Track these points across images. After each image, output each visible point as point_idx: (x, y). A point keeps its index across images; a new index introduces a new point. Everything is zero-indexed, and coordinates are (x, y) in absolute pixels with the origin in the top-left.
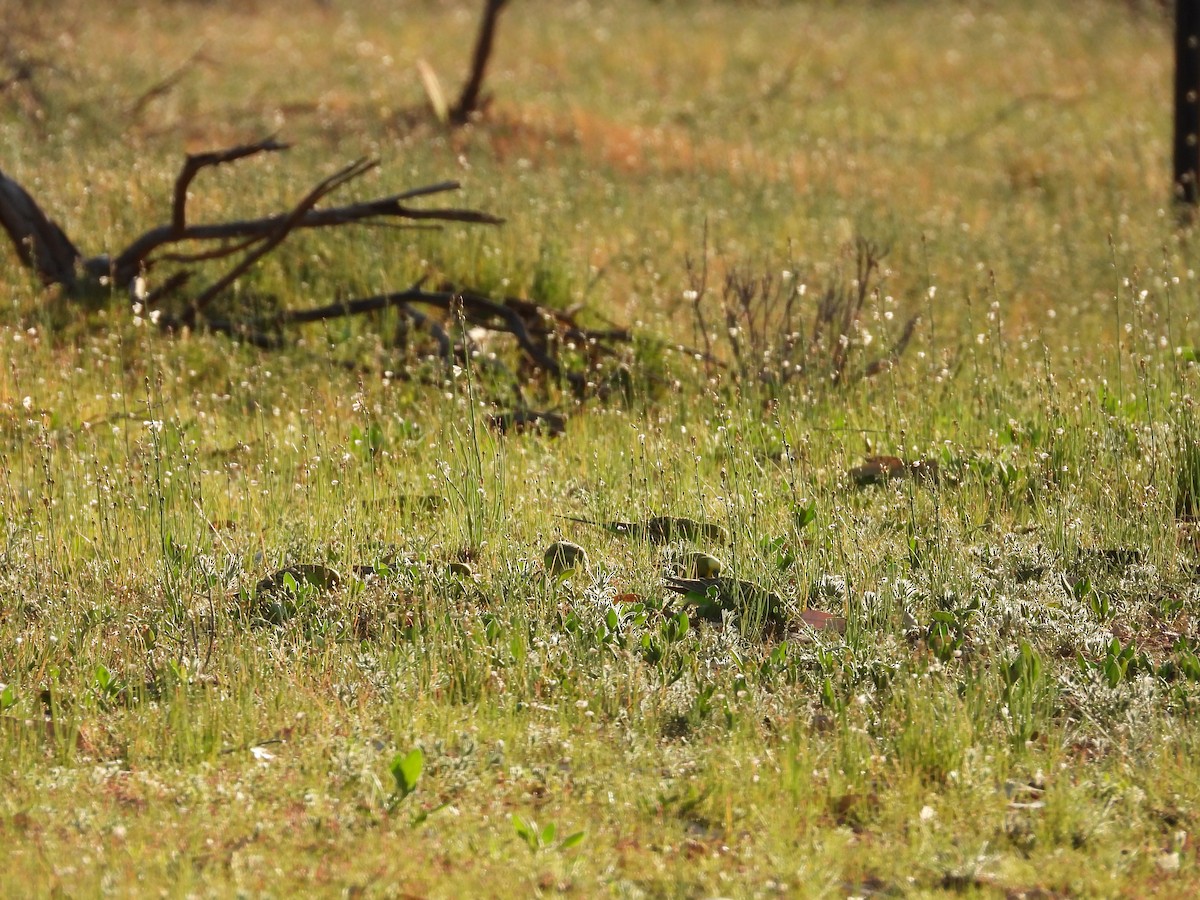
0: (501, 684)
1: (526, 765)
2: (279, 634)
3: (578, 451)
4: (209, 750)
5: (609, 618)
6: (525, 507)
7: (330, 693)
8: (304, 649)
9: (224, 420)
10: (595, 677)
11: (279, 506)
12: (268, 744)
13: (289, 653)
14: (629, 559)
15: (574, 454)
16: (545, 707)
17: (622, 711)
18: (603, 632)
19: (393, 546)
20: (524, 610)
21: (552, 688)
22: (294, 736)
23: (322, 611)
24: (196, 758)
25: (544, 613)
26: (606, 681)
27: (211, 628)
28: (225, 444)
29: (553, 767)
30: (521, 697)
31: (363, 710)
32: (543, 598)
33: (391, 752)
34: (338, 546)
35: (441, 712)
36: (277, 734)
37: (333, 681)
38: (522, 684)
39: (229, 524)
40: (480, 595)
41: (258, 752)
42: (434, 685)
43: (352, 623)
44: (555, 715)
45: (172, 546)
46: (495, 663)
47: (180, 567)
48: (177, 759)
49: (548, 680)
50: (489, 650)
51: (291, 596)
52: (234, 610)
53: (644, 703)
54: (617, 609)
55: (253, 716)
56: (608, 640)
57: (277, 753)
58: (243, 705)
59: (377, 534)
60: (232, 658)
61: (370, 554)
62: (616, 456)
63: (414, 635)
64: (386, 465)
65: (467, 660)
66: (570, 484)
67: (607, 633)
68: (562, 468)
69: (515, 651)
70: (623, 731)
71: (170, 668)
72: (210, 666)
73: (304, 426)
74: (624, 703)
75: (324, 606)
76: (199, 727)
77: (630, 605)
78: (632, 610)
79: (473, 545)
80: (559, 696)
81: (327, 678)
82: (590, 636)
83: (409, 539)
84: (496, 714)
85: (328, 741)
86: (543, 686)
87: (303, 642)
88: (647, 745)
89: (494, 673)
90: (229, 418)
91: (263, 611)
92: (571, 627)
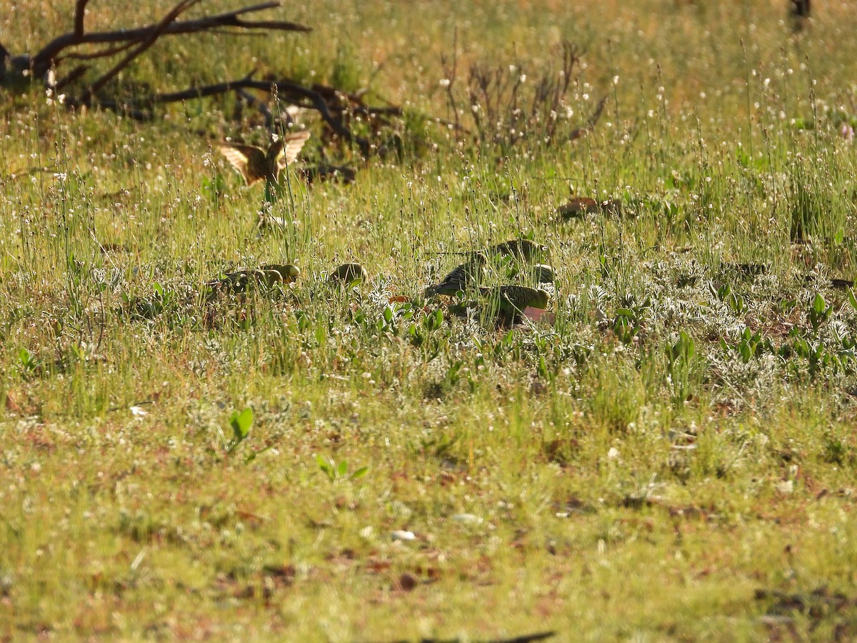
0: (309, 361)
1: (327, 419)
2: (150, 325)
3: (364, 194)
4: (100, 409)
5: (386, 314)
6: (326, 235)
7: (187, 368)
8: (168, 336)
9: (111, 172)
10: (376, 356)
11: (151, 233)
12: (142, 404)
13: (157, 339)
14: (400, 271)
15: (361, 196)
16: (340, 377)
17: (396, 380)
18: (381, 322)
19: (232, 263)
20: (325, 309)
21: (346, 364)
22: (161, 399)
23: (181, 309)
24: (91, 414)
25: (340, 310)
26: (384, 359)
27: (102, 323)
28: (111, 189)
29: (346, 421)
30: (323, 370)
31: (210, 380)
32: (339, 300)
33: (230, 410)
34: (192, 262)
35: (266, 380)
36: (149, 397)
37: (189, 359)
38: (324, 361)
39: (115, 247)
40: (294, 297)
41: (135, 410)
42: (261, 362)
43: (203, 318)
44: (348, 383)
45: (74, 263)
46: (305, 346)
47: (80, 278)
48: (77, 415)
49: (342, 358)
50: (300, 337)
51: (158, 298)
52: (118, 308)
53: (411, 375)
54: (392, 307)
55: (132, 384)
56: (385, 329)
57: (149, 411)
58: (124, 376)
59: (220, 254)
60: (116, 342)
61: (215, 268)
62: (391, 198)
63: (247, 325)
64: (227, 204)
65: (285, 344)
66: (358, 218)
67: (385, 324)
68: (353, 206)
69: (319, 337)
70: (396, 394)
71: (72, 349)
72: (101, 348)
73: (168, 176)
74: (397, 374)
75: (183, 305)
76: (93, 392)
77: (401, 305)
78: (402, 308)
80: (350, 369)
81: (184, 357)
82: (373, 326)
83: (243, 257)
84: (305, 382)
85: (186, 401)
86: (339, 362)
87: (167, 330)
88: (413, 405)
89: (304, 353)
90: (115, 171)
91: (139, 309)
92: (359, 320)
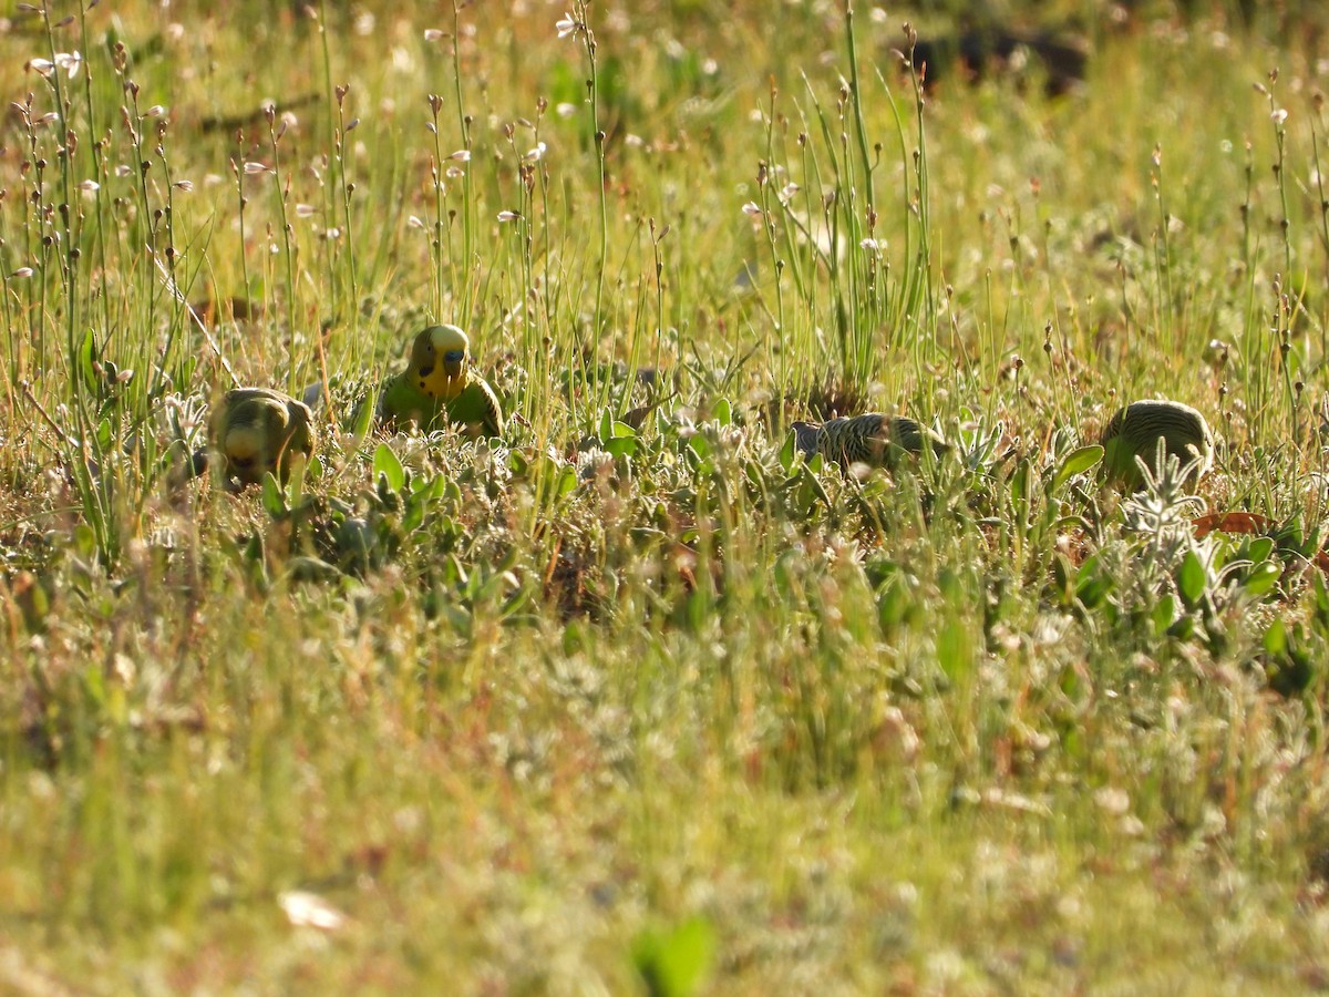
0: (911, 741)
1: (969, 951)
2: (359, 603)
3: (1115, 131)
4: (176, 901)
5: (1184, 574)
6: (982, 277)
7: (484, 756)
8: (421, 639)
9: (232, 38)
10: (1146, 726)
11: (366, 262)
12: (325, 886)
13: (381, 651)
14: (1238, 420)
15: (1106, 141)
16: (1018, 801)
17: (1214, 817)
18: (1166, 607)
19: (649, 377)
20: (967, 550)
21: (1039, 754)
22: (393, 867)
23: (467, 542)
24: (143, 920)
25: (1023, 556)
26: (1173, 738)
27: (191, 588)
28: (228, 101)
29: (1037, 958)
30: (959, 775)
31: (564, 803)
32: (1019, 520)
33: (632, 911)
34: (511, 373)
35: (757, 808)
36: (349, 862)
37: (492, 727)
38: (963, 742)
39: (240, 310)
40: (864, 509)
41: (301, 907)
42: (743, 744)
43: (543, 574)
44: (1046, 823)
45: (96, 372)
46: (897, 687)
47: (116, 425)
48: (96, 921)
49: (1027, 733)
50: (883, 656)
51: (388, 503)
52: (249, 534)
53: (1266, 798)
54: (1206, 551)
55: (289, 811)
56: (1179, 632)
57: (349, 910)
58: (265, 787)
59: (608, 342)
60: (239, 664)
61: (590, 396)
62: (1210, 148)
63: (699, 604)
64: (636, 164)
65: (827, 681)
66: (1095, 221)
67: (1178, 610)
68: (1075, 175)
69: (946, 658)
70: (1211, 866)
71: (83, 687)
72: (185, 681)
73: (431, 57)
74: (1217, 794)
75: (474, 529)
76: (153, 840)
77: (1237, 542)
78: (1242, 555)
79: (848, 377)
80: (1053, 773)
81: (475, 717)
82: (1136, 619)
83: (689, 358)
84: (897, 816)
85: (481, 879)
86: (1016, 748)
87: (415, 617)
88: (1272, 906)
89: (895, 714)
90: (248, 34)
91: (319, 540)
92: (1089, 597)
